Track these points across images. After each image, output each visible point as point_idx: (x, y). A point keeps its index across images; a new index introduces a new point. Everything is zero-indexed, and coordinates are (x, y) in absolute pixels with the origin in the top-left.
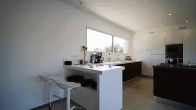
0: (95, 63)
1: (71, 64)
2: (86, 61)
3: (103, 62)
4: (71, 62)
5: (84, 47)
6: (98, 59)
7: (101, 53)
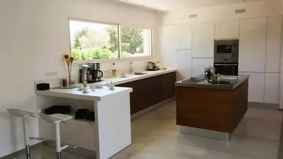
0: (89, 82)
1: (49, 88)
2: (72, 79)
3: (102, 79)
4: (48, 84)
5: (66, 57)
6: (92, 74)
7: (98, 64)
